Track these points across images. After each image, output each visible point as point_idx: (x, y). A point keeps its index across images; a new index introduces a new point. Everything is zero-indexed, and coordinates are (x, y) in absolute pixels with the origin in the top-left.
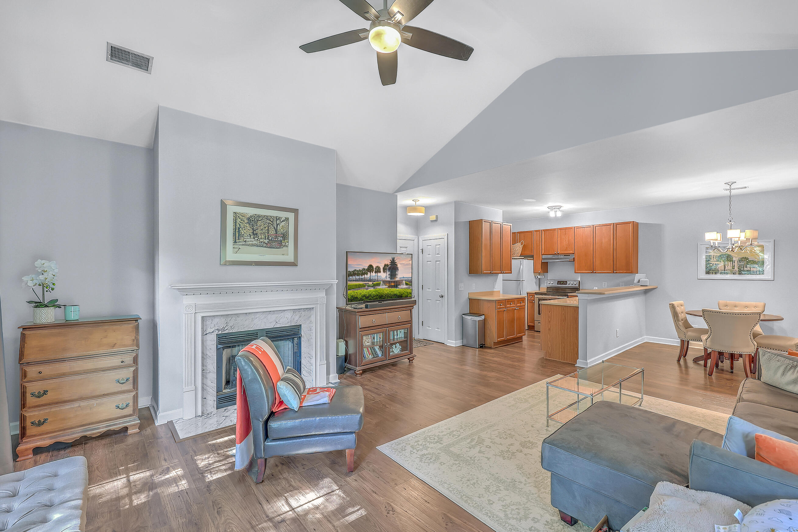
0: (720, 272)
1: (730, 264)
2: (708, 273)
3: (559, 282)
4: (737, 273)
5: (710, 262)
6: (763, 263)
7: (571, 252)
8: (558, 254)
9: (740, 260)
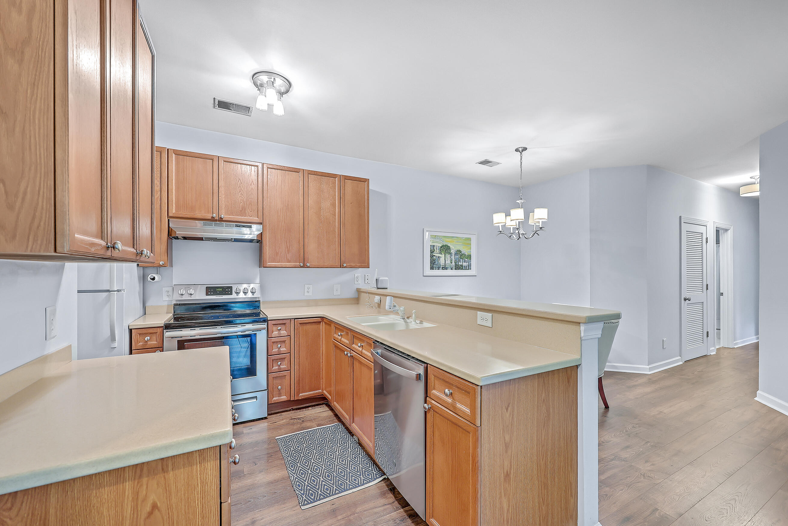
0: (442, 266)
1: (448, 256)
2: (432, 268)
3: (210, 290)
4: (454, 267)
5: (434, 254)
6: (469, 257)
7: (256, 219)
8: (221, 220)
9: (456, 254)
